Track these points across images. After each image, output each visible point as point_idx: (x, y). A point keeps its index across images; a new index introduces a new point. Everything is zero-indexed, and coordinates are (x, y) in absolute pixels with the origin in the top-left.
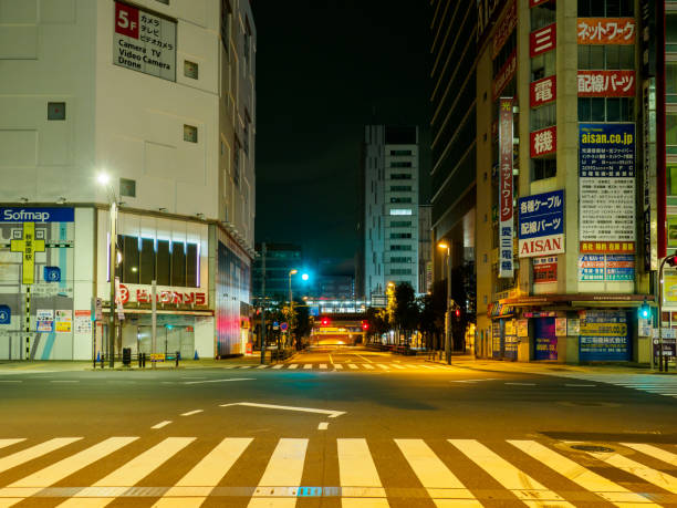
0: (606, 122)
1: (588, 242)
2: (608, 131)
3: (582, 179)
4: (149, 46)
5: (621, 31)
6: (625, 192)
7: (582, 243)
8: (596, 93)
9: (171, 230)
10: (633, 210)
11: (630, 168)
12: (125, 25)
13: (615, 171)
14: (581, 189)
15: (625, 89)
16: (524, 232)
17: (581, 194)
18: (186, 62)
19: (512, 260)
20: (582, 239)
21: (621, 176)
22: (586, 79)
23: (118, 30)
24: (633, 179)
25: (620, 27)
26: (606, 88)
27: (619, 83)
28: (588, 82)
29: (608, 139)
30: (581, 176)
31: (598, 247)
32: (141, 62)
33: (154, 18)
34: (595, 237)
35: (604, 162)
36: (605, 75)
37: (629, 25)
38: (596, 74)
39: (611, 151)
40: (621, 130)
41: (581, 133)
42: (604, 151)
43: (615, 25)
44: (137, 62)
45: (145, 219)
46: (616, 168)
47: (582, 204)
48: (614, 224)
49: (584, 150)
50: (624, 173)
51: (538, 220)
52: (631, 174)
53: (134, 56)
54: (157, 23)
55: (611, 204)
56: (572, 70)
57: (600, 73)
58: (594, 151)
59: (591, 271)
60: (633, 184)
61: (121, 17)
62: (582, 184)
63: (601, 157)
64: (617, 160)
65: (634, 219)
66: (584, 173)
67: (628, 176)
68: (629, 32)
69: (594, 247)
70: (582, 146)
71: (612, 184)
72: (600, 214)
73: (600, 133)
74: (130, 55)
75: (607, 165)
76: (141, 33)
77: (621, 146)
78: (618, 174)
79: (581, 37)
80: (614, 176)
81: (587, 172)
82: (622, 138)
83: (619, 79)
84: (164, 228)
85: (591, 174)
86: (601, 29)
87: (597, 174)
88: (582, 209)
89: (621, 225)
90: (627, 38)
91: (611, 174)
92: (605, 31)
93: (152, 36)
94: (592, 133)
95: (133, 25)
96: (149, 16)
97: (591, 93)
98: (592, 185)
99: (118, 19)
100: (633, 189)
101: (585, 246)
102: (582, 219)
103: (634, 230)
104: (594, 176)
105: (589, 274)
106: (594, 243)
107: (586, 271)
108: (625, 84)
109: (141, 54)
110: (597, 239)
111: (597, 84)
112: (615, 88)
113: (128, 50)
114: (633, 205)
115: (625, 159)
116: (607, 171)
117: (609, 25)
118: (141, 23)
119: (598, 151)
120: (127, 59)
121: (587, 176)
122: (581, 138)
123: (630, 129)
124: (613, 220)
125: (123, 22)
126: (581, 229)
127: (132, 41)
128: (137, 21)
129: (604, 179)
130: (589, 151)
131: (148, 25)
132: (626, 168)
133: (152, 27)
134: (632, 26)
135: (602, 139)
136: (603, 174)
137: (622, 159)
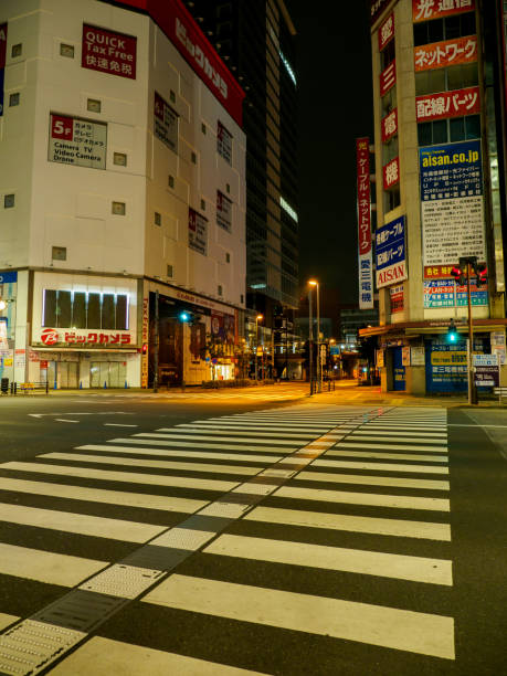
0: (449, 143)
1: (432, 267)
2: (450, 152)
3: (423, 203)
4: (82, 145)
5: (462, 50)
6: (472, 211)
7: (426, 268)
8: (437, 116)
9: (102, 285)
10: (483, 229)
11: (477, 186)
12: (61, 131)
13: (459, 191)
14: (424, 213)
15: (468, 107)
16: (380, 263)
17: (424, 218)
18: (115, 154)
19: (371, 292)
20: (426, 264)
21: (467, 195)
22: (426, 104)
23: (55, 135)
24: (481, 197)
25: (460, 46)
26: (447, 110)
27: (461, 102)
28: (427, 107)
29: (451, 159)
30: (423, 199)
31: (444, 271)
32: (74, 158)
33: (86, 124)
34: (440, 261)
35: (447, 184)
36: (445, 96)
37: (470, 43)
38: (436, 97)
39: (455, 170)
40: (465, 149)
41: (421, 158)
42: (446, 172)
43: (455, 46)
44: (70, 158)
45: (76, 277)
46: (461, 188)
47: (424, 229)
48: (460, 246)
49: (425, 174)
50: (470, 192)
51: (388, 249)
52: (478, 192)
53: (68, 154)
54: (90, 128)
55: (457, 226)
56: (410, 97)
57: (441, 95)
58: (436, 173)
59: (439, 297)
60: (481, 203)
61: (57, 126)
62: (424, 208)
63: (444, 178)
64: (462, 179)
65: (483, 240)
66: (426, 197)
67: (475, 194)
68: (470, 49)
69: (440, 271)
70: (423, 169)
71: (457, 204)
72: (445, 237)
73: (443, 155)
74: (64, 153)
75: (451, 186)
76: (74, 135)
77: (466, 164)
78: (463, 193)
79: (418, 65)
80: (460, 196)
81: (430, 195)
82: (467, 157)
83: (461, 98)
84: (96, 284)
85: (433, 196)
86: (440, 53)
87: (440, 196)
88: (424, 233)
89: (468, 246)
90: (468, 56)
91: (456, 194)
92: (444, 55)
93: (85, 137)
94: (433, 156)
95: (68, 131)
96: (82, 123)
97: (432, 116)
98: (435, 207)
99: (54, 128)
100: (482, 208)
101: (429, 271)
102: (425, 244)
103: (484, 250)
104: (437, 198)
105: (437, 300)
106: (439, 267)
107: (434, 297)
108: (469, 102)
109: (75, 152)
110: (442, 263)
111: (438, 107)
112: (457, 108)
113: (62, 150)
114: (482, 224)
115: (472, 178)
116: (451, 192)
117: (448, 47)
118: (74, 129)
119: (441, 172)
120: (61, 156)
121: (430, 199)
122: (421, 163)
123: (475, 147)
124: (460, 241)
125: (58, 129)
126: (425, 254)
127: (67, 142)
128: (71, 128)
129: (448, 200)
130: (431, 174)
131: (81, 130)
132: (472, 186)
133: (85, 131)
134: (473, 44)
135: (444, 160)
136: (447, 195)
137: (467, 178)
